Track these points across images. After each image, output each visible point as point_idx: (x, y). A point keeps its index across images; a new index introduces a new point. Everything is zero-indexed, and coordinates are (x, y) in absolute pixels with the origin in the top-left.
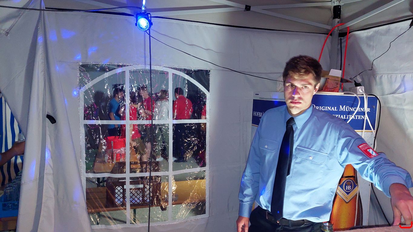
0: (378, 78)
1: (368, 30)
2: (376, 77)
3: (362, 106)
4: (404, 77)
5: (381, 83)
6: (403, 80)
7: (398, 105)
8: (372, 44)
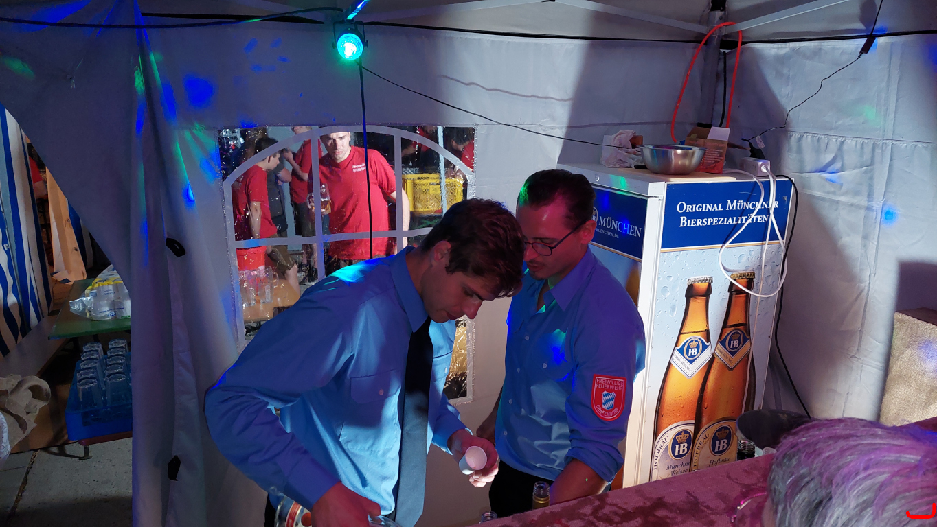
0: (793, 140)
1: (780, 45)
2: (791, 136)
4: (842, 143)
5: (800, 151)
6: (840, 149)
7: (828, 193)
8: (785, 71)
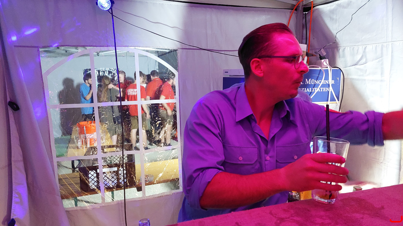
0: (341, 51)
1: (331, 4)
2: (339, 50)
3: (327, 78)
4: (365, 48)
5: (344, 56)
6: (364, 52)
7: (360, 76)
8: (334, 17)
